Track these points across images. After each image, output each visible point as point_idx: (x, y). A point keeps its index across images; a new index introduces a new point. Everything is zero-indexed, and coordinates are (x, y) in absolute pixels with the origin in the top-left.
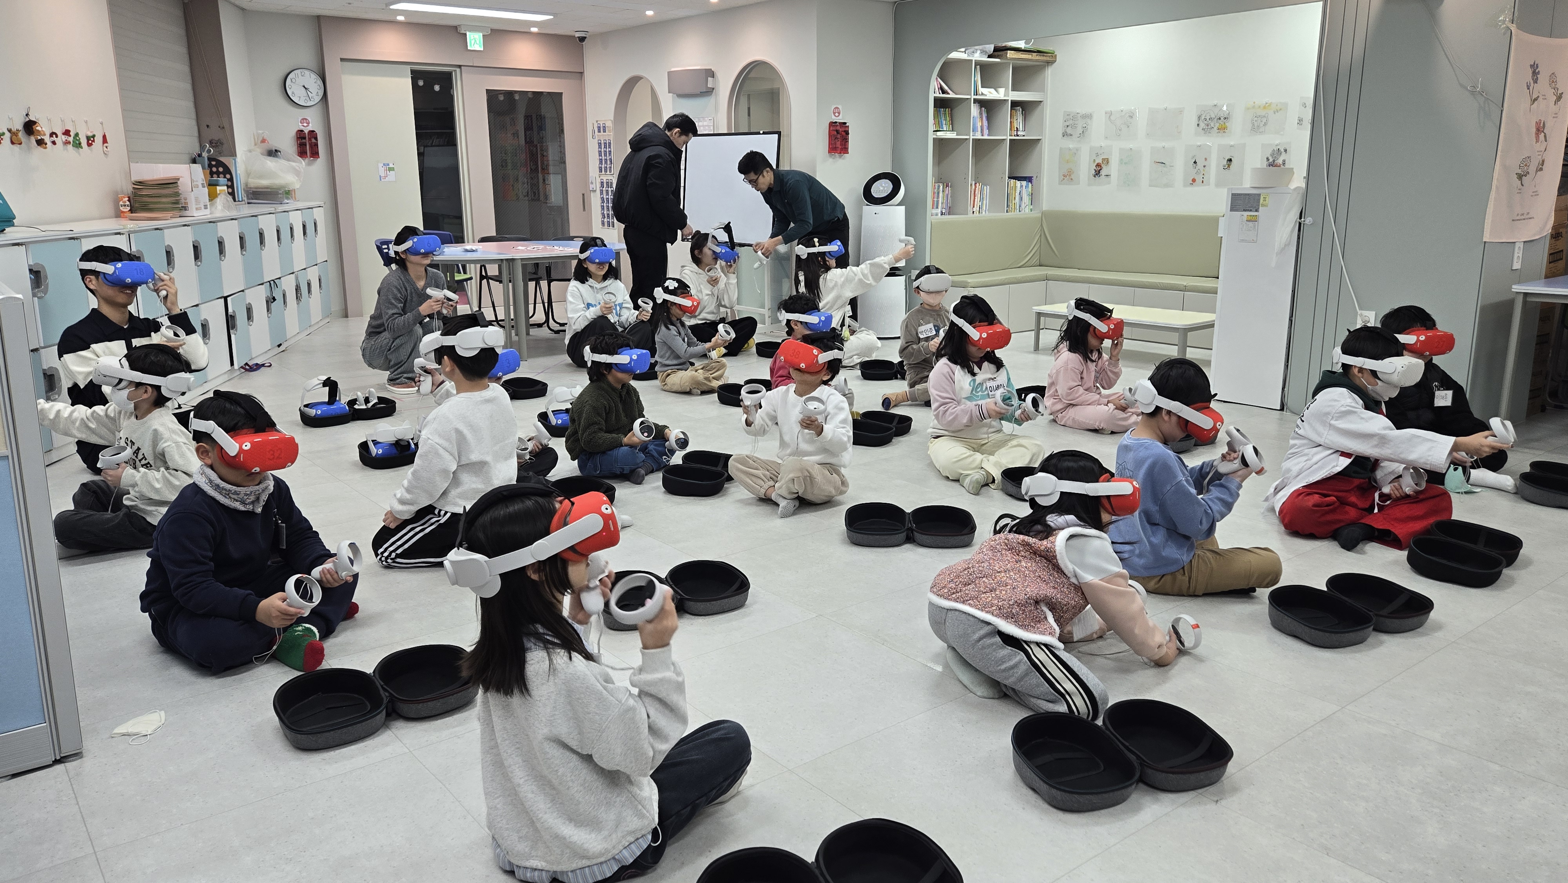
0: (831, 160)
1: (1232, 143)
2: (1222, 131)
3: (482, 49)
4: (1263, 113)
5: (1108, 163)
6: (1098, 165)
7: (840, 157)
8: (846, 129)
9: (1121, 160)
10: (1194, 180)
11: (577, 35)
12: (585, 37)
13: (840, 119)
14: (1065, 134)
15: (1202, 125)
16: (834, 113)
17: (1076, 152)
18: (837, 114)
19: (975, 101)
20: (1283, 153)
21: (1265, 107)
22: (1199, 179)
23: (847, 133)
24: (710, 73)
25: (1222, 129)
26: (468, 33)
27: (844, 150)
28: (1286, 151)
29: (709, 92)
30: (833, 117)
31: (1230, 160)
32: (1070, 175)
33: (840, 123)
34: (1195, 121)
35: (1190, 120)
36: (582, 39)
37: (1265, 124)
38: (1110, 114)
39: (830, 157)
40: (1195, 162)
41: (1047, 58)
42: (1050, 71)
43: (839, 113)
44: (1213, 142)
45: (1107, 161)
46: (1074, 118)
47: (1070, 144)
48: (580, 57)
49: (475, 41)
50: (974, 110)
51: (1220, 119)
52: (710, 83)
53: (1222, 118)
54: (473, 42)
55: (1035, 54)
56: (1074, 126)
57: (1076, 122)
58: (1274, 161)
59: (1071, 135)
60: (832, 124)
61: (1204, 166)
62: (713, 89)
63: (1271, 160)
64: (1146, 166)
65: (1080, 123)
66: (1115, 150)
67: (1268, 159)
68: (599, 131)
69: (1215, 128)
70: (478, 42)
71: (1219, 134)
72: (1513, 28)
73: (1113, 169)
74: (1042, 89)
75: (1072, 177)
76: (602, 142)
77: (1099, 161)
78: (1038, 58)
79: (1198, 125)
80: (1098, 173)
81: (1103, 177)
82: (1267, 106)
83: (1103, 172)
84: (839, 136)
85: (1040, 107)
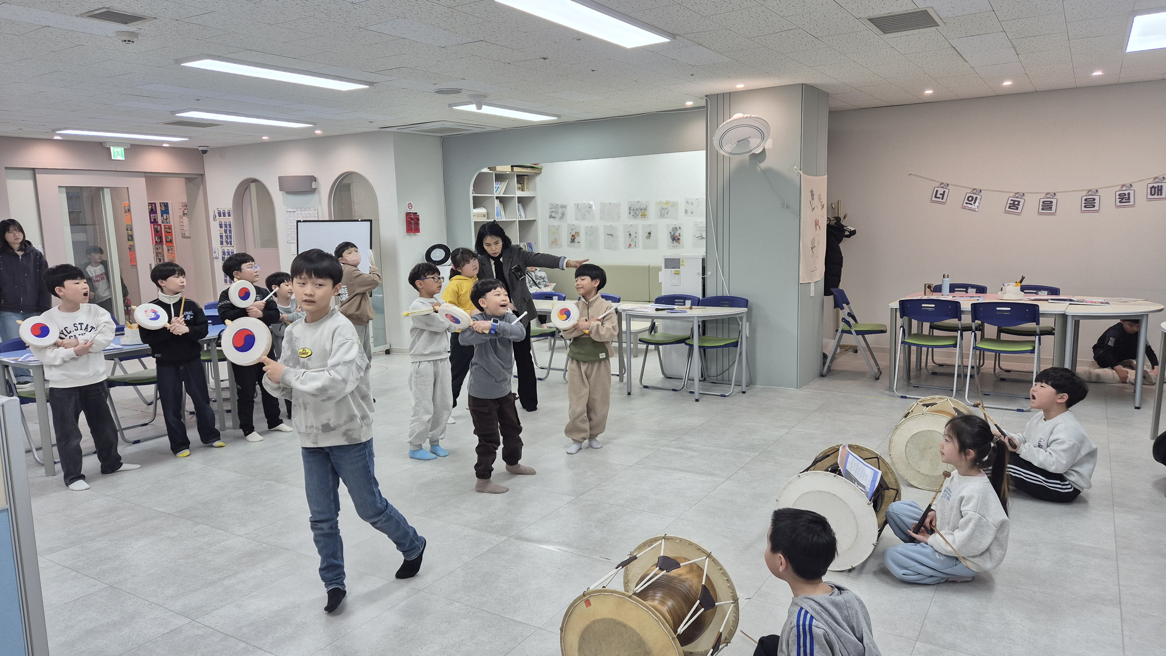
0: (408, 237)
1: (650, 224)
2: (644, 217)
3: (124, 159)
4: (665, 206)
5: (578, 235)
6: (573, 236)
7: (414, 235)
8: (417, 217)
9: (586, 233)
10: (630, 245)
11: (200, 149)
12: (207, 151)
13: (413, 211)
14: (551, 217)
15: (632, 213)
16: (409, 207)
17: (558, 228)
18: (410, 208)
19: (497, 198)
20: (679, 229)
21: (666, 204)
22: (633, 245)
23: (418, 220)
24: (313, 179)
25: (644, 216)
26: (112, 148)
27: (417, 230)
28: (680, 228)
29: (313, 191)
30: (408, 209)
31: (650, 233)
32: (556, 242)
33: (413, 213)
34: (627, 211)
35: (624, 210)
36: (204, 152)
37: (667, 213)
38: (577, 206)
39: (408, 235)
40: (630, 235)
41: (536, 169)
42: (538, 179)
43: (412, 207)
44: (640, 223)
45: (578, 233)
46: (556, 206)
47: (555, 222)
48: (201, 164)
49: (118, 153)
50: (497, 202)
51: (642, 209)
52: (314, 185)
53: (643, 209)
54: (116, 154)
55: (529, 169)
56: (556, 212)
57: (557, 210)
58: (674, 234)
59: (555, 218)
60: (408, 214)
61: (635, 237)
62: (316, 189)
63: (672, 233)
64: (602, 237)
65: (560, 210)
66: (582, 226)
67: (670, 232)
68: (220, 216)
69: (640, 215)
70: (120, 154)
71: (643, 218)
72: (801, 172)
73: (582, 238)
74: (535, 189)
75: (557, 243)
76: (223, 223)
77: (573, 233)
78: (532, 171)
79: (630, 213)
80: (573, 241)
81: (576, 243)
82: (667, 203)
83: (576, 240)
84: (412, 222)
85: (534, 200)
